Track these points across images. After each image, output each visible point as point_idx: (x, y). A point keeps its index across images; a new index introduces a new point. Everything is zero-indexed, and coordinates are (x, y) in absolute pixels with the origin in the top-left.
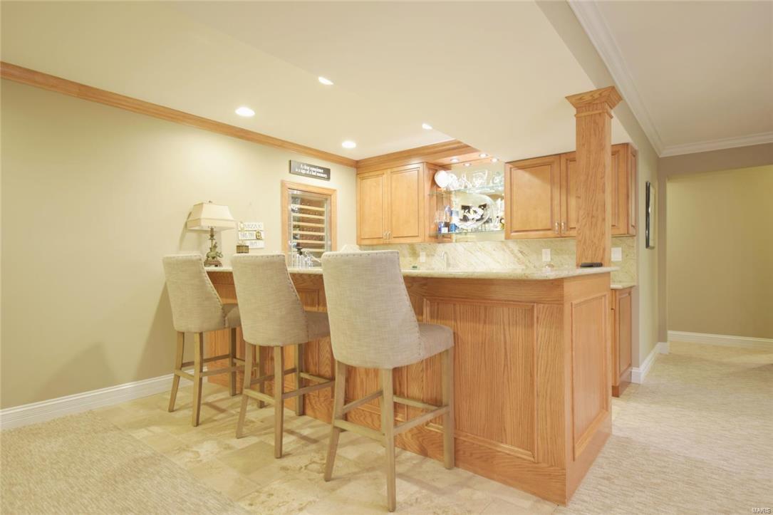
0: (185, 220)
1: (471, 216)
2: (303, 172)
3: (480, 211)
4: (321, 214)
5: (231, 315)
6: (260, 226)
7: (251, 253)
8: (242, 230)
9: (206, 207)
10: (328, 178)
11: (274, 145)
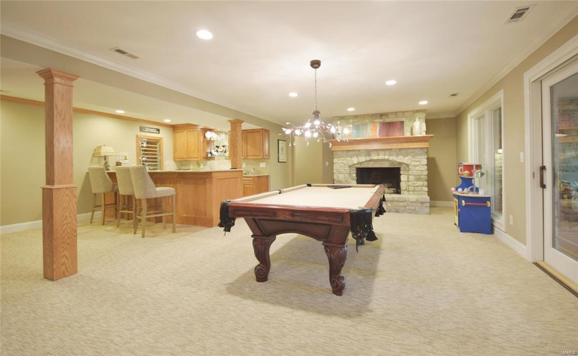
0: (93, 153)
1: (219, 150)
2: (147, 131)
3: (222, 148)
4: (156, 148)
5: (116, 187)
6: (126, 154)
7: (123, 166)
8: (118, 156)
9: (103, 147)
10: (159, 133)
11: (132, 120)
